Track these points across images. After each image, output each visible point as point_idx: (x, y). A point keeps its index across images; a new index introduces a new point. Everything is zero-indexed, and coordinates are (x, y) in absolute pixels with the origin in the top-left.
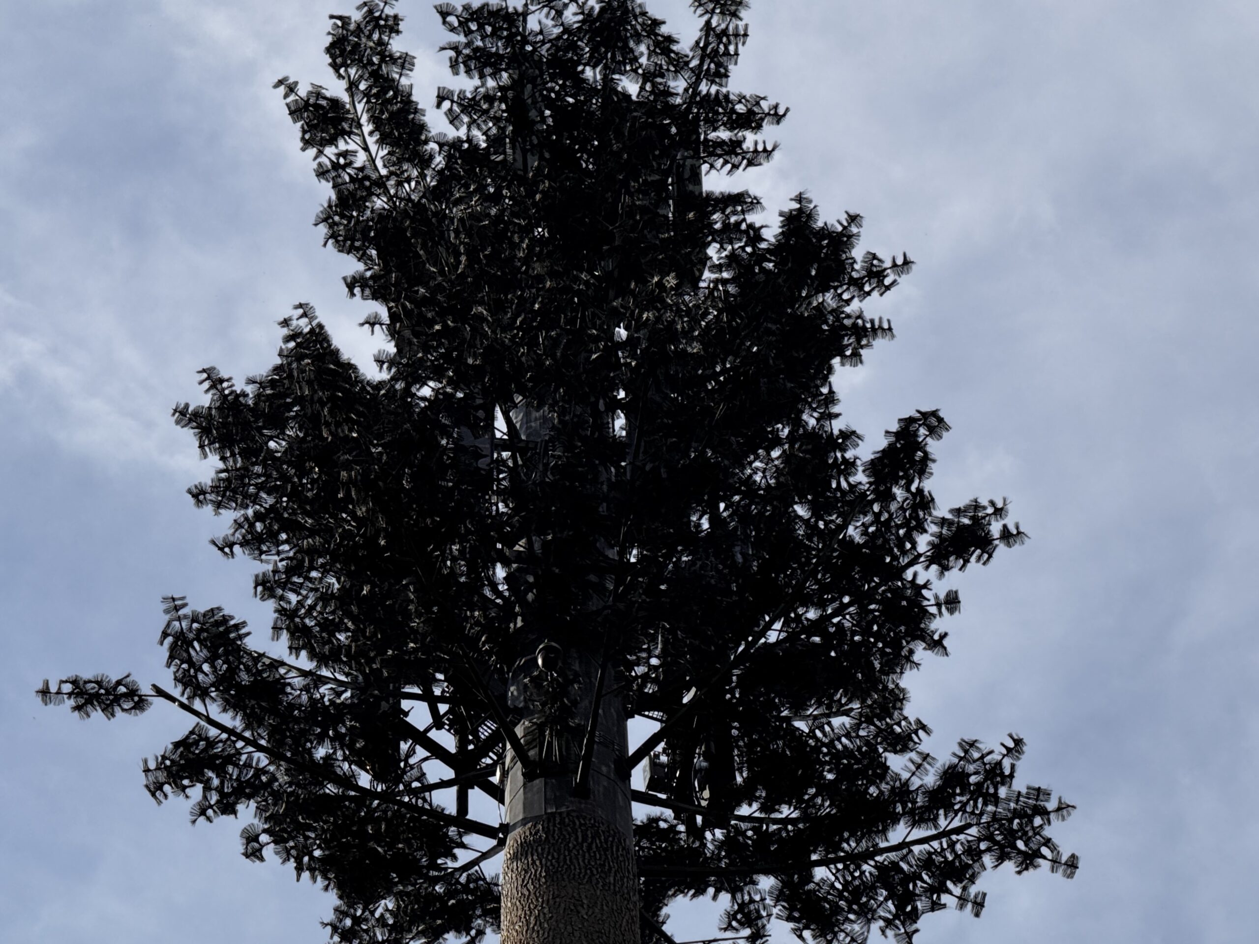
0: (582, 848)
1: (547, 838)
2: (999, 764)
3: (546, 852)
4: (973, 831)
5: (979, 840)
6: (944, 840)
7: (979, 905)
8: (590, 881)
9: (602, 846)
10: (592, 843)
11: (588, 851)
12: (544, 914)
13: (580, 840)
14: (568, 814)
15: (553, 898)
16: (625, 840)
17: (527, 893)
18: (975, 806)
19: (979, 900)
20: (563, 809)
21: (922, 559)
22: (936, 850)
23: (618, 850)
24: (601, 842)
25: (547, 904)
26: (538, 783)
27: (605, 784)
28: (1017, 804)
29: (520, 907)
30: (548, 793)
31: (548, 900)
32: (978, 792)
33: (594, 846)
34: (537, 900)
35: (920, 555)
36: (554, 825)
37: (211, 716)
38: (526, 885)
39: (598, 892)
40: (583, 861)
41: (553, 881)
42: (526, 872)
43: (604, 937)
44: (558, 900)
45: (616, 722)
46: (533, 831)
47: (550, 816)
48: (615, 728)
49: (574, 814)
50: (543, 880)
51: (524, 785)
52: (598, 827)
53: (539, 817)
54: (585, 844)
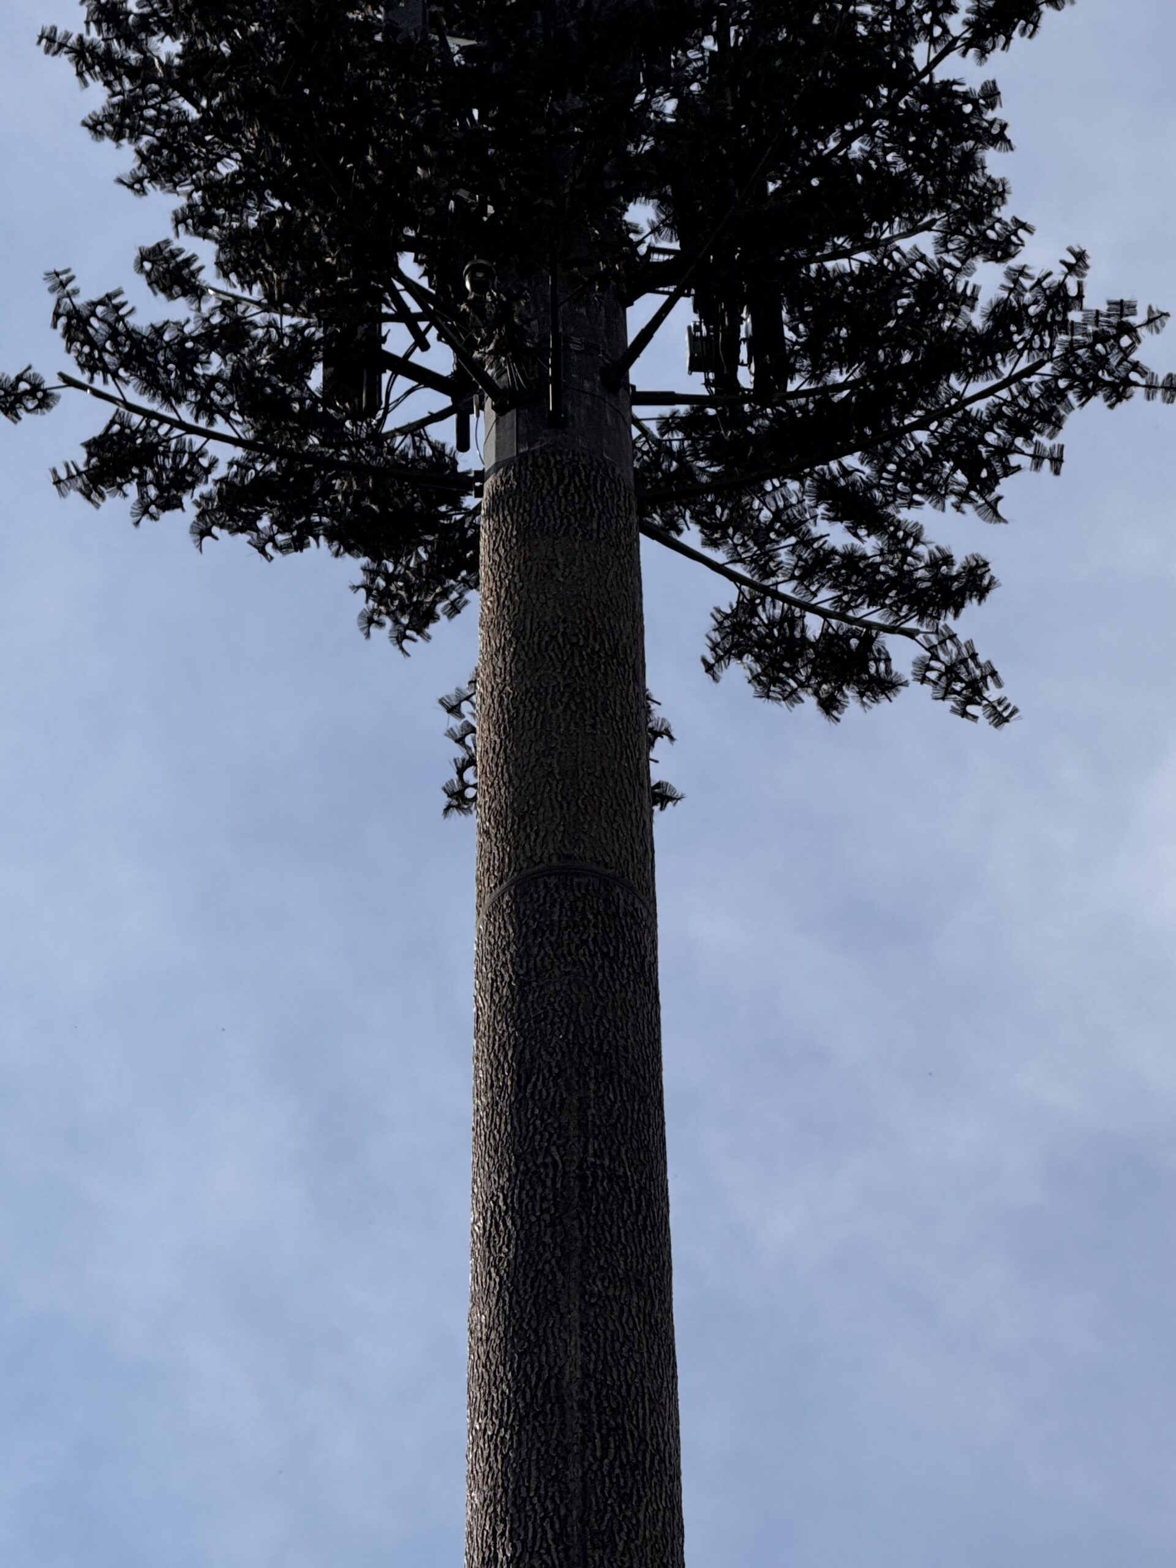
0: (557, 493)
1: (518, 486)
2: (1062, 285)
3: (517, 505)
4: (1047, 369)
5: (1056, 378)
6: (1013, 387)
7: (1057, 462)
8: (566, 533)
9: (582, 485)
10: (569, 484)
11: (565, 495)
12: (515, 584)
13: (555, 482)
14: (542, 451)
15: (525, 562)
16: (613, 470)
17: (497, 559)
18: (1042, 341)
19: (1056, 455)
20: (537, 446)
21: (959, 43)
22: (1005, 401)
23: (603, 485)
24: (581, 480)
25: (518, 571)
26: (511, 416)
27: (589, 403)
28: (1097, 325)
29: (491, 577)
30: (520, 428)
31: (519, 566)
32: (1041, 324)
33: (572, 488)
34: (508, 567)
35: (956, 39)
36: (527, 469)
37: (129, 400)
38: (497, 550)
39: (577, 546)
40: (559, 509)
41: (524, 540)
42: (498, 532)
43: (584, 601)
44: (529, 563)
45: (604, 320)
46: (504, 480)
47: (522, 458)
48: (602, 328)
49: (549, 451)
50: (514, 540)
51: (497, 421)
52: (577, 462)
53: (511, 459)
54: (562, 487)
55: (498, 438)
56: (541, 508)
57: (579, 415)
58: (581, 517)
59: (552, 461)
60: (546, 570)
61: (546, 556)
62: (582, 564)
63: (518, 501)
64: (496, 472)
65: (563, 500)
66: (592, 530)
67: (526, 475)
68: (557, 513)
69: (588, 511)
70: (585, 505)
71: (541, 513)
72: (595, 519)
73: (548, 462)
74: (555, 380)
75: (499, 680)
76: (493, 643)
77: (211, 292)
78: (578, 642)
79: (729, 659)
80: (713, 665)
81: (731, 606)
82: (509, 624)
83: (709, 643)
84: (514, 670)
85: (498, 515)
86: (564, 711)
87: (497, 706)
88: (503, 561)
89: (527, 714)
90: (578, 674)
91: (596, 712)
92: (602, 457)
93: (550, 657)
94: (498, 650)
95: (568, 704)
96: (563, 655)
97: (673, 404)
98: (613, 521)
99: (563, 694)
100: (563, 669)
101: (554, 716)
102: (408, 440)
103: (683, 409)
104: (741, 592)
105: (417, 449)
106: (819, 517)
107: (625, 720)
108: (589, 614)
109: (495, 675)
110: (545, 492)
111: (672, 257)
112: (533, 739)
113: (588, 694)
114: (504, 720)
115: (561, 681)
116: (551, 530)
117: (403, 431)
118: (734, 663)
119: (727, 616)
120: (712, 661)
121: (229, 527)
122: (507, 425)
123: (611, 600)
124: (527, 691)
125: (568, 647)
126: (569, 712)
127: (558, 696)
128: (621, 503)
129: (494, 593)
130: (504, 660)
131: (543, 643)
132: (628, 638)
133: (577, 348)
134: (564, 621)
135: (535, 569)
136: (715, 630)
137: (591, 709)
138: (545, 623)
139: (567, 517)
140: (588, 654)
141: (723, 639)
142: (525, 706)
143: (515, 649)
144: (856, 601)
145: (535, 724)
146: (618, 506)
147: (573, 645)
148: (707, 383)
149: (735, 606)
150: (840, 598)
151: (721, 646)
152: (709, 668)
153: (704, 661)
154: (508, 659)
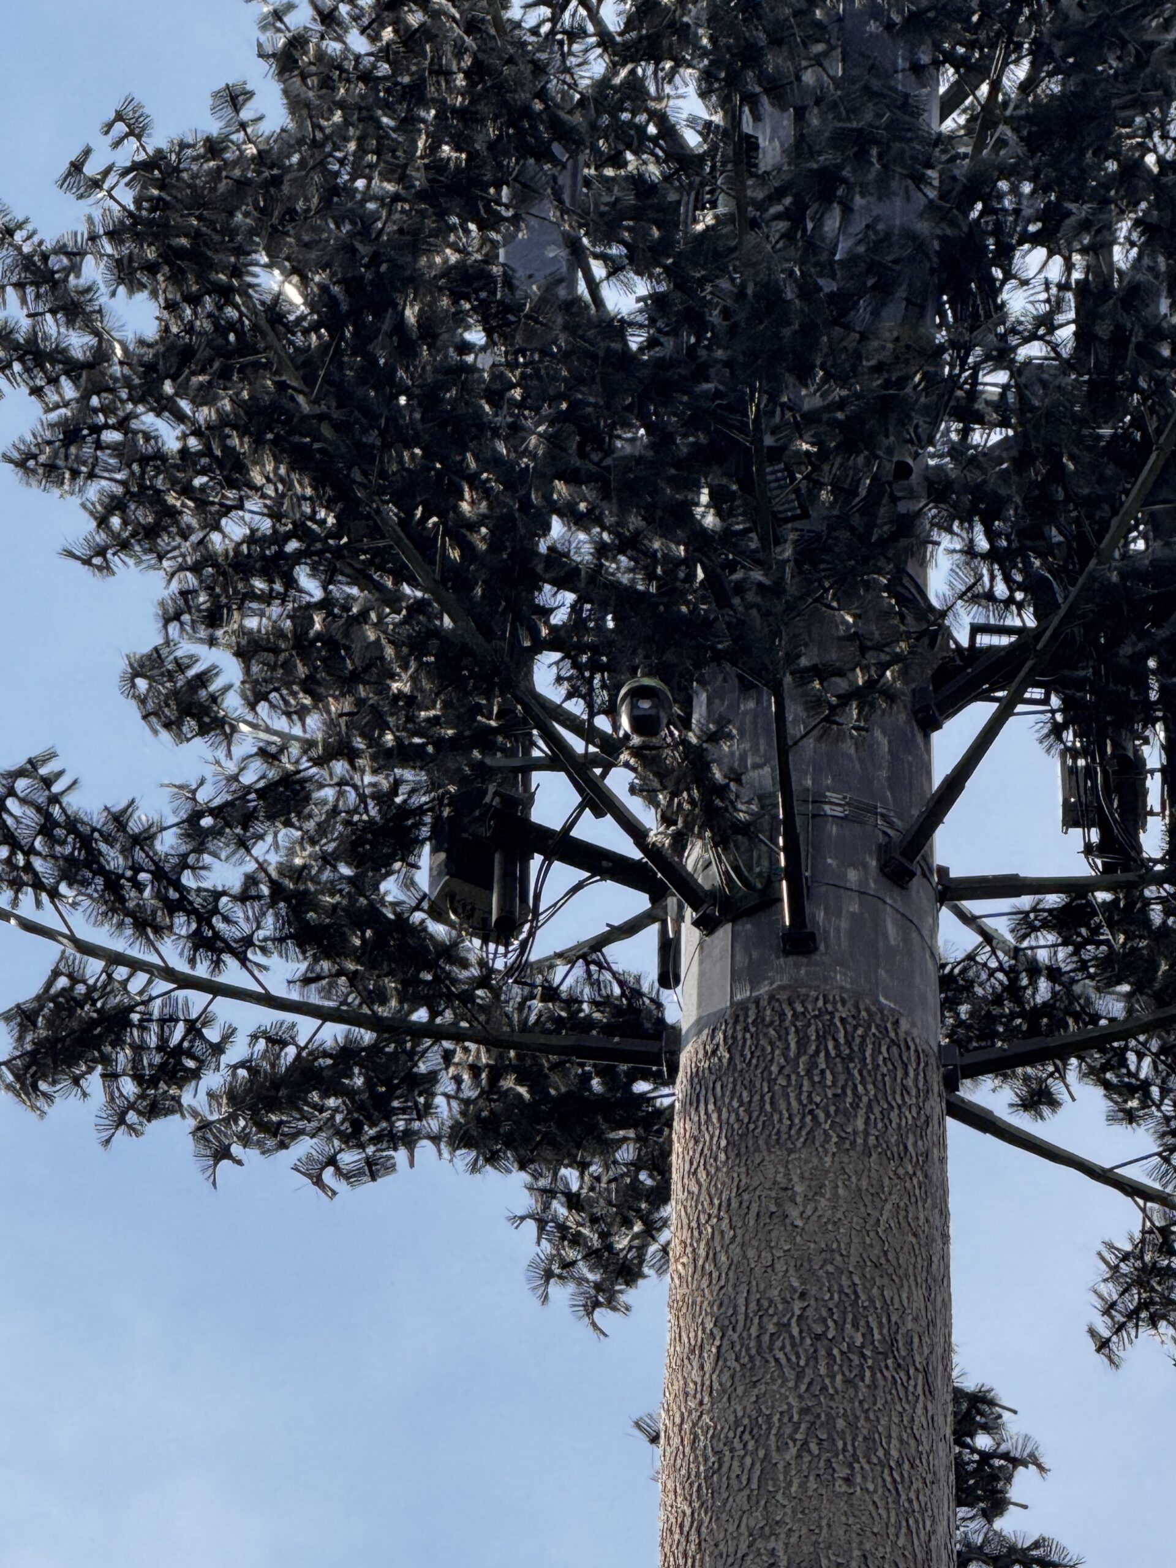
0: (795, 1070)
1: (731, 1059)
3: (728, 1094)
8: (810, 1140)
9: (839, 1054)
10: (817, 1052)
11: (809, 1073)
12: (722, 1232)
13: (793, 1050)
14: (772, 997)
15: (739, 1195)
16: (896, 1023)
17: (695, 1189)
20: (764, 989)
23: (877, 1051)
24: (837, 1046)
25: (728, 1210)
26: (724, 934)
27: (855, 908)
29: (685, 1221)
30: (738, 958)
31: (729, 1200)
33: (822, 1058)
34: (712, 1203)
37: (79, 935)
38: (695, 1173)
39: (828, 1160)
40: (798, 1099)
41: (738, 1155)
42: (697, 1142)
43: (838, 1258)
44: (746, 1196)
45: (888, 757)
46: (709, 1049)
47: (739, 1011)
48: (884, 774)
49: (783, 996)
50: (722, 1156)
51: (701, 944)
52: (832, 1014)
53: (722, 1012)
54: (803, 1059)
55: (702, 974)
56: (767, 1098)
57: (838, 930)
58: (837, 1111)
59: (789, 1014)
60: (773, 1208)
61: (775, 1183)
62: (836, 1195)
63: (730, 1086)
64: (700, 1032)
65: (806, 1082)
66: (855, 1133)
67: (745, 1040)
68: (794, 1103)
69: (849, 1100)
70: (844, 1088)
71: (768, 1107)
72: (861, 1112)
73: (782, 1015)
74: (793, 873)
75: (692, 1404)
76: (685, 1339)
77: (243, 727)
78: (824, 1334)
79: (1137, 1326)
80: (1109, 1340)
81: (1131, 1239)
82: (711, 1305)
83: (1099, 1304)
84: (716, 1386)
85: (697, 1109)
86: (799, 1456)
87: (688, 1450)
88: (704, 1193)
89: (736, 1464)
90: (824, 1389)
91: (854, 1455)
92: (876, 1002)
93: (777, 1360)
94: (693, 1351)
95: (806, 1443)
96: (798, 1357)
97: (1018, 895)
98: (894, 1115)
99: (796, 1431)
100: (797, 1381)
101: (780, 1466)
102: (579, 969)
103: (1053, 900)
104: (1147, 1216)
105: (596, 984)
107: (906, 1466)
108: (845, 1282)
109: (687, 1394)
110: (774, 1068)
111: (1013, 638)
112: (746, 1507)
113: (841, 1424)
114: (698, 1475)
115: (794, 1403)
116: (784, 1136)
117: (569, 957)
118: (1146, 1332)
119: (1126, 1257)
120: (1106, 1333)
121: (260, 1144)
122: (717, 952)
123: (885, 1253)
124: (737, 1422)
125: (808, 1341)
126: (807, 1458)
127: (788, 1430)
128: (910, 1082)
129: (689, 1250)
130: (702, 1367)
131: (766, 1338)
132: (916, 1319)
133: (838, 812)
134: (803, 1295)
135: (754, 1208)
136: (1105, 1280)
137: (844, 1450)
138: (771, 1301)
139: (811, 1112)
140: (842, 1353)
141: (1122, 1294)
142: (732, 1450)
143: (719, 1348)
145: (749, 1480)
146: (904, 1087)
147: (818, 1337)
148: (1088, 850)
149: (1138, 1236)
151: (1120, 1306)
152: (1103, 1345)
153: (1092, 1332)
154: (708, 1367)
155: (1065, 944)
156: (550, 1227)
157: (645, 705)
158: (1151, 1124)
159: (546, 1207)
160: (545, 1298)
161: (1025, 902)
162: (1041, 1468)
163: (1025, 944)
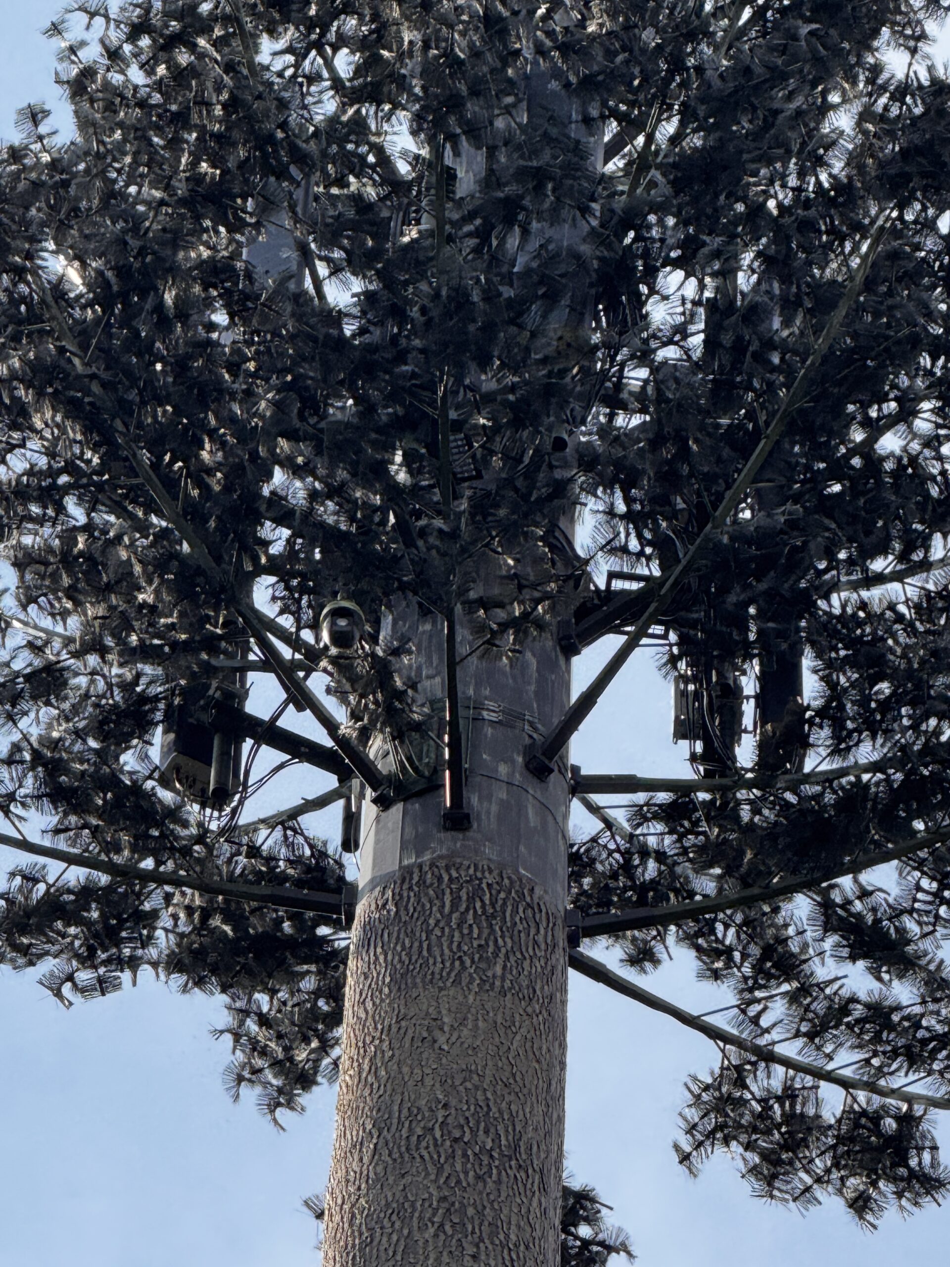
0: (448, 924)
1: (397, 913)
3: (394, 940)
8: (457, 981)
9: (484, 912)
10: (467, 910)
11: (460, 926)
12: (383, 1052)
13: (447, 908)
14: (432, 865)
15: (397, 1022)
16: (532, 890)
17: (363, 1016)
20: (427, 857)
23: (515, 912)
24: (483, 906)
25: (388, 1034)
26: (397, 811)
27: (503, 796)
29: (354, 1041)
30: (407, 830)
31: (390, 1027)
33: (470, 917)
34: (376, 1028)
36: (410, 889)
38: (365, 1003)
39: (471, 998)
40: (450, 948)
41: (399, 990)
42: (366, 978)
43: (475, 1077)
44: (403, 1023)
45: (535, 675)
46: (380, 903)
47: (406, 873)
48: (533, 688)
49: (442, 864)
50: (386, 990)
51: (378, 818)
52: (480, 880)
53: (392, 874)
54: (455, 916)
55: (377, 842)
56: (425, 946)
57: (488, 812)
58: (481, 958)
59: (446, 878)
60: (425, 1034)
61: (427, 1014)
62: (476, 1027)
63: (395, 935)
64: (372, 890)
65: (457, 934)
66: (494, 976)
67: (409, 897)
68: (447, 951)
69: (491, 949)
70: (487, 941)
71: (425, 953)
72: (500, 961)
73: (440, 879)
74: (455, 764)
75: (352, 1189)
76: (349, 1136)
77: (15, 623)
78: (461, 1138)
79: (713, 1144)
80: (690, 1154)
81: (712, 1073)
82: (371, 1110)
83: (683, 1125)
84: (372, 1175)
86: (436, 1236)
87: (346, 1226)
88: (370, 1019)
89: (385, 1239)
90: (459, 1182)
91: (481, 1237)
92: (517, 871)
93: (422, 1157)
94: (354, 1146)
95: (442, 1225)
96: (439, 1156)
97: (634, 791)
98: (526, 964)
99: (434, 1215)
100: (437, 1175)
101: (420, 1243)
102: (278, 833)
103: (663, 797)
104: (725, 1056)
105: (291, 846)
106: (828, 954)
107: (522, 1248)
108: (480, 1096)
109: (348, 1181)
110: (432, 922)
111: (642, 584)
113: (471, 1211)
114: (354, 1246)
115: (435, 1193)
116: (437, 976)
117: (271, 823)
118: (720, 1150)
119: (707, 1088)
120: (687, 1149)
121: (13, 960)
122: (390, 825)
123: (514, 1075)
124: (388, 1205)
125: (448, 1143)
126: (442, 1237)
127: (428, 1214)
128: (540, 938)
129: (355, 1064)
130: (361, 1160)
131: (414, 1139)
132: (536, 1130)
133: (493, 717)
134: (446, 1106)
135: (410, 1033)
136: (690, 1106)
137: (473, 1232)
138: (419, 1109)
139: (460, 958)
140: (475, 1154)
141: (702, 1117)
142: (382, 1228)
143: (376, 1145)
144: (890, 1066)
145: (395, 1253)
146: (535, 942)
147: (456, 1140)
148: (693, 758)
149: (717, 1071)
150: (867, 1061)
151: (700, 1128)
152: (685, 1158)
153: (677, 1147)
154: (366, 1160)
155: (670, 833)
156: (244, 1040)
157: (342, 622)
158: (732, 982)
159: (242, 1023)
160: (237, 1097)
161: (640, 797)
162: (629, 1253)
163: (638, 832)
